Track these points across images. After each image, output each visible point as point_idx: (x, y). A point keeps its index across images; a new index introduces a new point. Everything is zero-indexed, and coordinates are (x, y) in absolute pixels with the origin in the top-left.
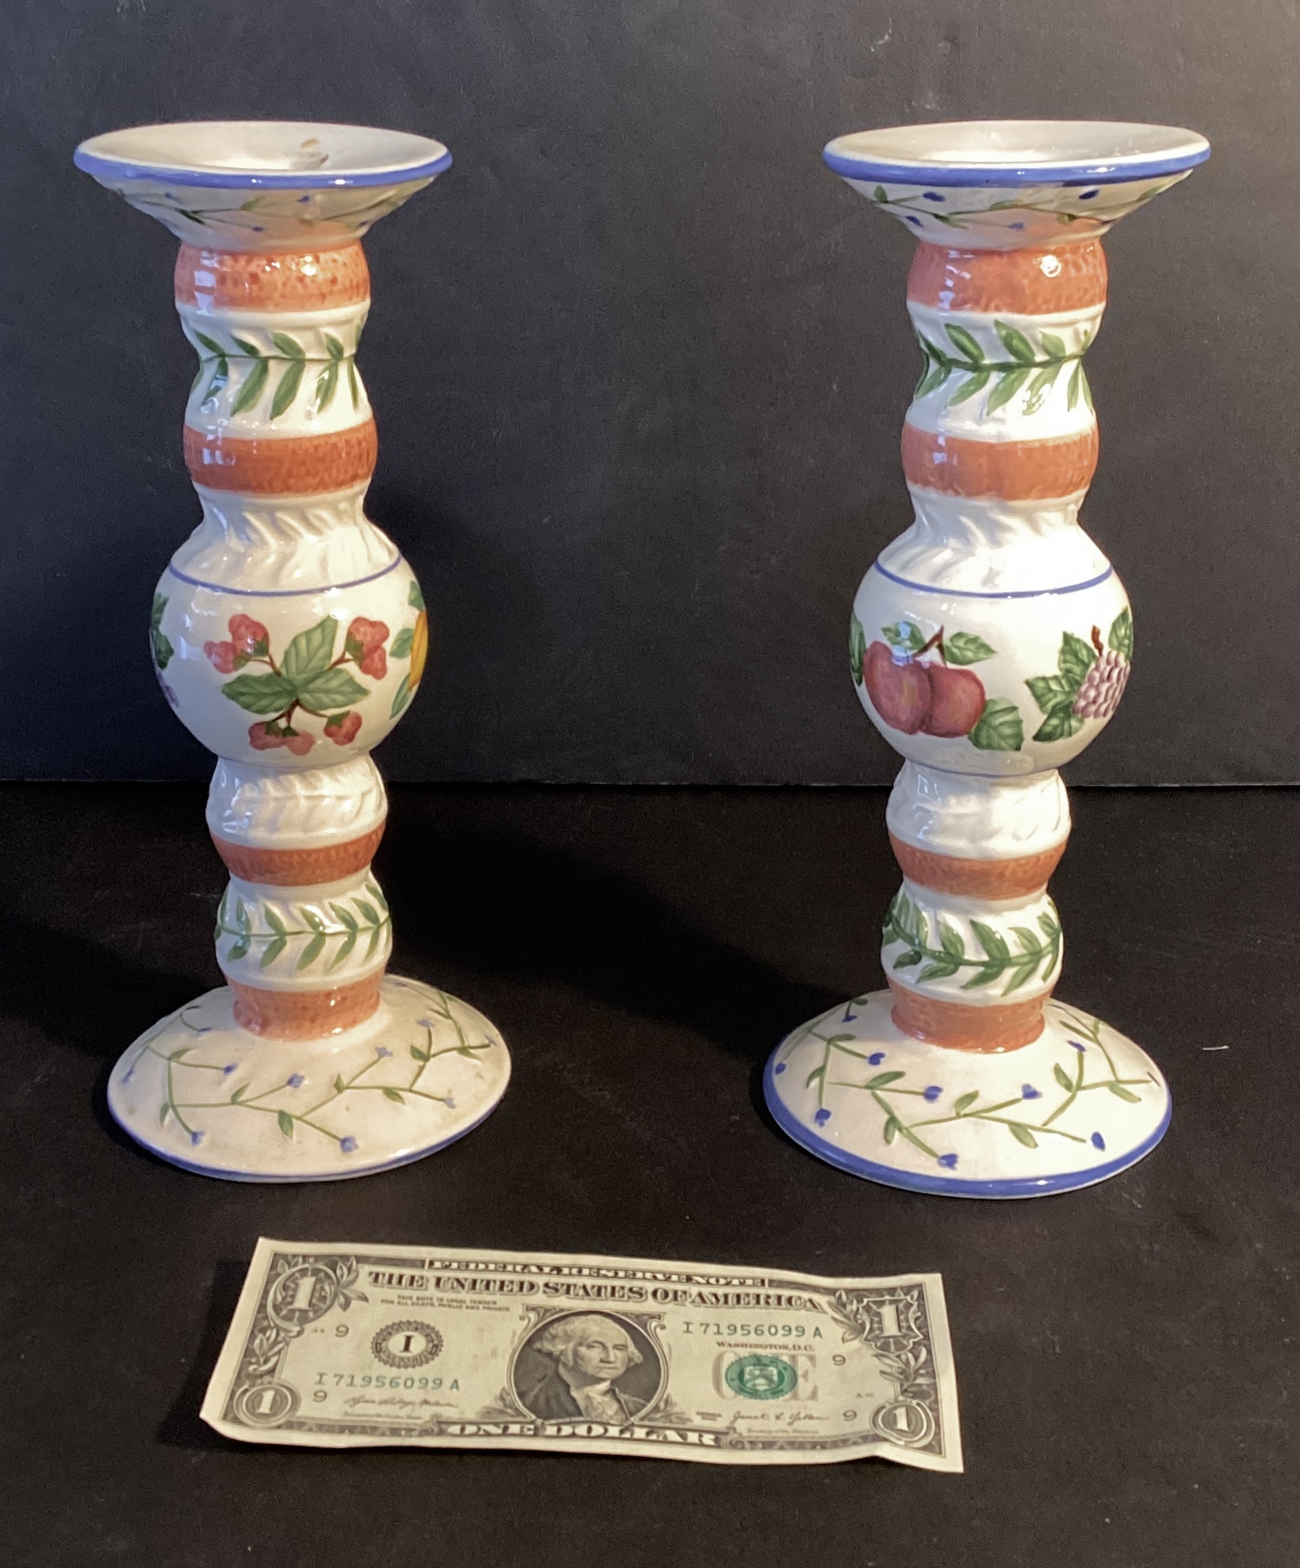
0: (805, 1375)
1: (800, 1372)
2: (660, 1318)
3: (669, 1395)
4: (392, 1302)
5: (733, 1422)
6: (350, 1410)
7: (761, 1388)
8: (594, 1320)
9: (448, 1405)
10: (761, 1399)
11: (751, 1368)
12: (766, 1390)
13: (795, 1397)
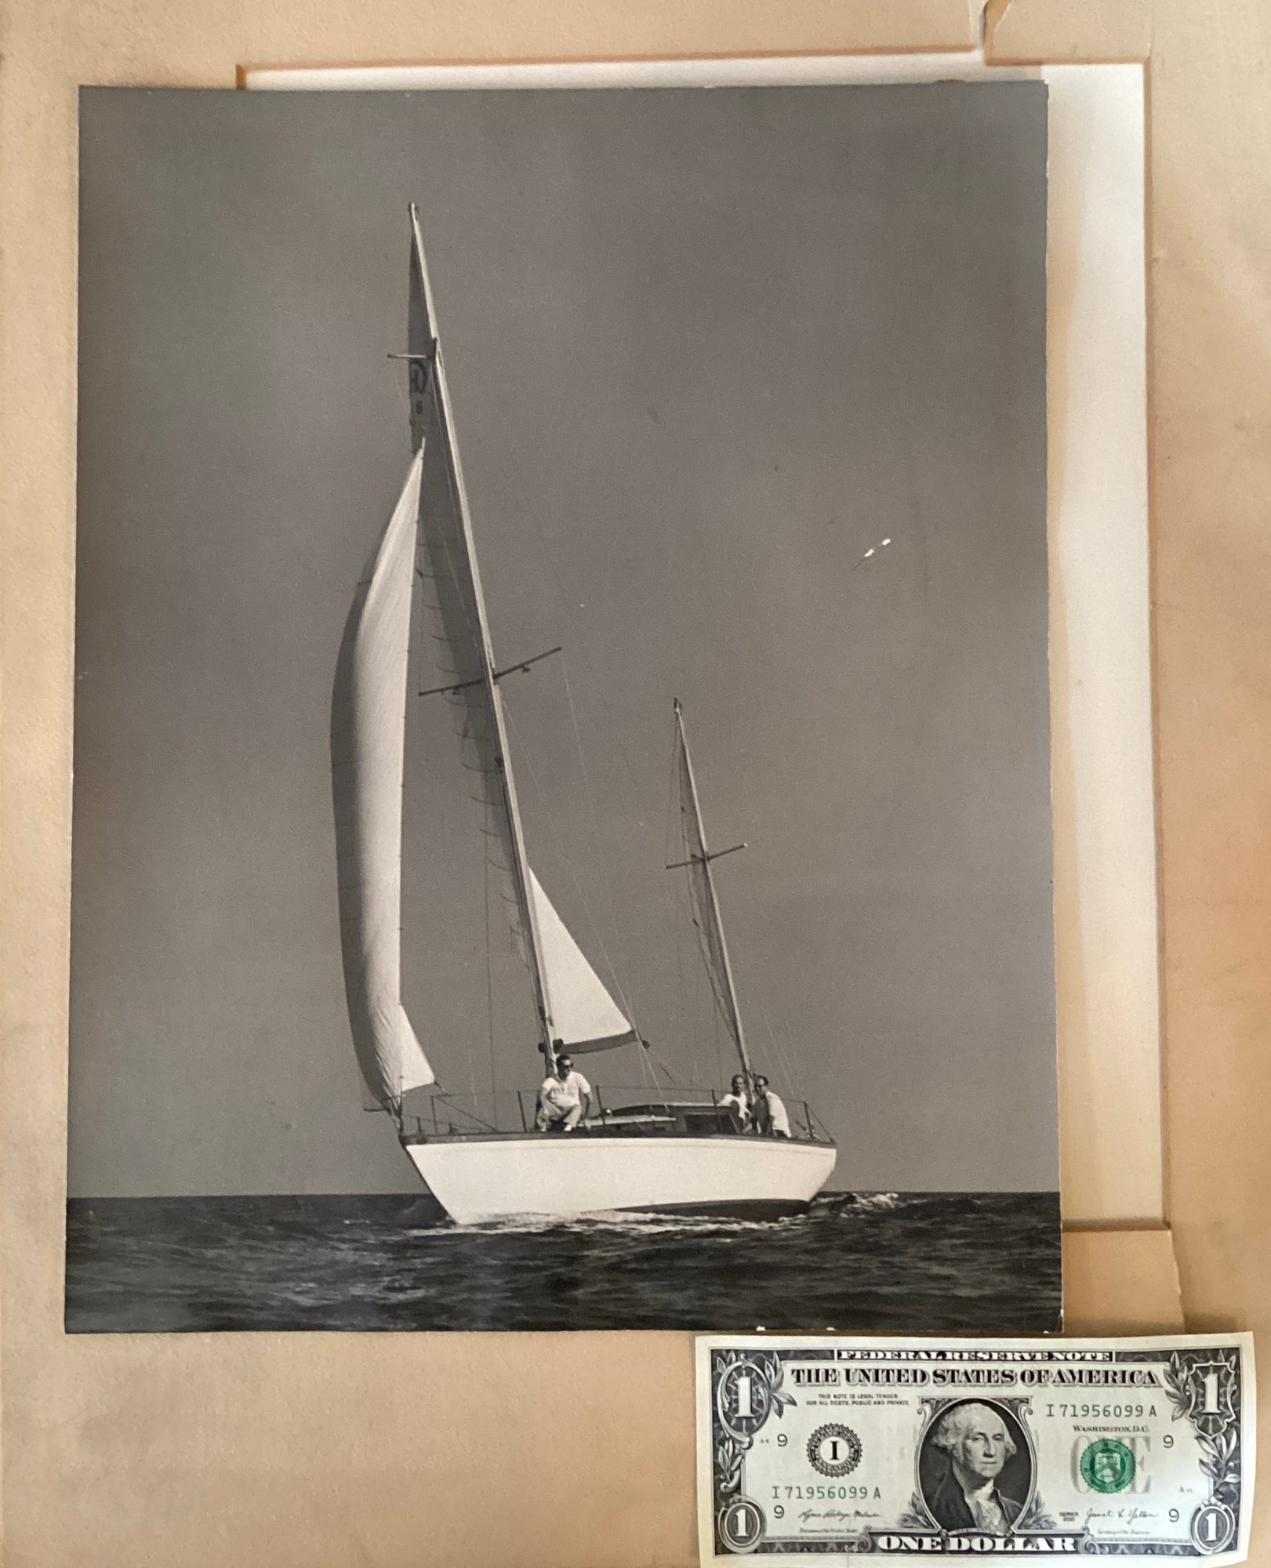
0: (1142, 1463)
1: (1138, 1460)
2: (1027, 1403)
3: (1038, 1493)
4: (815, 1403)
5: (1086, 1522)
6: (804, 1527)
7: (1107, 1480)
8: (976, 1408)
9: (875, 1515)
10: (1108, 1492)
11: (1100, 1455)
12: (1111, 1483)
13: (1133, 1489)
